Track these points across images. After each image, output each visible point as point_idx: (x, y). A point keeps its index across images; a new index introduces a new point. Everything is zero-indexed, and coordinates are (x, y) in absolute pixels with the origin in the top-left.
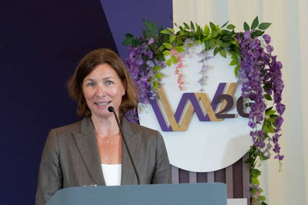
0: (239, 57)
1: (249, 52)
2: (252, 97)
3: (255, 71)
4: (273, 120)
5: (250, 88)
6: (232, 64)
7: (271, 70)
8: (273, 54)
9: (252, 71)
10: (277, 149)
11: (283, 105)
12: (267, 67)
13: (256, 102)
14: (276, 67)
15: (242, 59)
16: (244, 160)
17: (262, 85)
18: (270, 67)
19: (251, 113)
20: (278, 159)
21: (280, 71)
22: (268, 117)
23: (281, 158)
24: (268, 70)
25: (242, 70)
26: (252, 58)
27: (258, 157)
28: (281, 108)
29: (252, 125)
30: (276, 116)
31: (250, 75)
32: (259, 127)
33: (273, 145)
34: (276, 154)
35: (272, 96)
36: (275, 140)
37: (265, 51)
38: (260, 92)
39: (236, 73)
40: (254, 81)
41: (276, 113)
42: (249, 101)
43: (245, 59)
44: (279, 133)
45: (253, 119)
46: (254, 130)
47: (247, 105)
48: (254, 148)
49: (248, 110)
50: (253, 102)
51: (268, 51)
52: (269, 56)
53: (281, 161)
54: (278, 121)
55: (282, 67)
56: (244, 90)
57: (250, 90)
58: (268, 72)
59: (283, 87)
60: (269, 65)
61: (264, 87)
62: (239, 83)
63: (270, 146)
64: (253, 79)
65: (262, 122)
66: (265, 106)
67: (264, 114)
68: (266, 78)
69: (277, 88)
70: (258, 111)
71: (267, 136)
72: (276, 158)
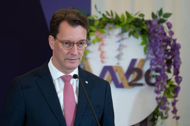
0: (147, 39)
1: (156, 35)
2: (157, 70)
3: (161, 50)
4: (173, 89)
5: (156, 63)
6: (142, 44)
7: (172, 50)
8: (174, 37)
9: (159, 50)
10: (175, 111)
11: (181, 78)
12: (169, 47)
13: (161, 74)
14: (176, 48)
15: (150, 41)
16: (149, 119)
17: (165, 61)
18: (172, 47)
19: (156, 83)
20: (175, 119)
21: (178, 51)
22: (167, 86)
23: (178, 118)
24: (170, 49)
25: (150, 49)
26: (158, 40)
27: (159, 117)
28: (178, 80)
29: (157, 92)
30: (174, 86)
31: (157, 53)
32: (162, 94)
33: (171, 108)
34: (173, 115)
35: (172, 70)
36: (174, 104)
37: (168, 35)
38: (164, 67)
39: (145, 50)
40: (159, 58)
41: (175, 84)
42: (153, 73)
43: (153, 41)
44: (177, 99)
45: (158, 87)
46: (159, 96)
47: (153, 76)
48: (157, 109)
49: (153, 81)
50: (158, 74)
51: (170, 35)
52: (171, 39)
53: (178, 121)
54: (176, 90)
55: (180, 47)
56: (151, 64)
57: (156, 65)
58: (169, 51)
59: (181, 63)
60: (170, 45)
61: (166, 63)
62: (147, 59)
63: (169, 109)
64: (159, 56)
65: (164, 90)
66: (167, 77)
67: (165, 83)
68: (168, 56)
69: (176, 64)
70: (162, 81)
71: (166, 101)
72: (174, 118)
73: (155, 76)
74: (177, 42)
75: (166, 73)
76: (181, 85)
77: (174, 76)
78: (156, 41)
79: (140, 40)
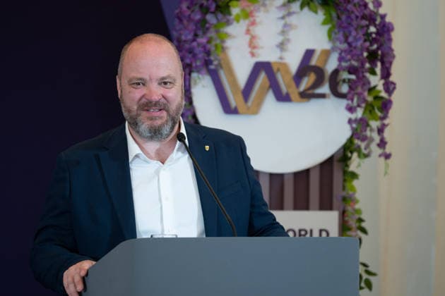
0: (334, 14)
1: (350, 7)
2: (351, 70)
3: (358, 34)
4: (379, 103)
5: (349, 57)
6: (324, 23)
7: (377, 33)
8: (382, 11)
9: (354, 33)
10: (382, 144)
11: (394, 84)
12: (372, 29)
13: (358, 77)
14: (385, 30)
15: (339, 18)
16: (335, 159)
17: (365, 54)
18: (377, 29)
19: (349, 92)
20: (382, 159)
21: (389, 35)
22: (370, 99)
23: (387, 156)
24: (374, 33)
25: (339, 31)
26: (353, 16)
27: (355, 155)
28: (390, 87)
29: (351, 109)
30: (382, 98)
31: (351, 39)
32: (359, 113)
33: (377, 139)
34: (380, 151)
35: (378, 70)
36: (380, 131)
37: (371, 6)
38: (363, 65)
39: (330, 34)
40: (355, 48)
41: (383, 94)
42: (345, 75)
43: (343, 17)
44: (386, 122)
45: (352, 100)
46: (353, 116)
47: (344, 81)
48: (350, 140)
49: (344, 89)
50: (353, 77)
51: (374, 7)
52: (376, 14)
53: (389, 161)
54: (386, 106)
55: (392, 29)
56: (341, 59)
57: (350, 60)
58: (374, 36)
59: (394, 57)
60: (375, 26)
61: (367, 57)
62: (333, 49)
63: (372, 140)
64: (354, 45)
65: (363, 105)
66: (369, 83)
67: (366, 94)
68: (371, 45)
69: (385, 59)
70: (359, 90)
71: (368, 125)
72: (380, 156)
73: (347, 81)
74: (388, 19)
75: (368, 75)
76: (395, 97)
77: (382, 82)
78: (349, 17)
79: (321, 15)
